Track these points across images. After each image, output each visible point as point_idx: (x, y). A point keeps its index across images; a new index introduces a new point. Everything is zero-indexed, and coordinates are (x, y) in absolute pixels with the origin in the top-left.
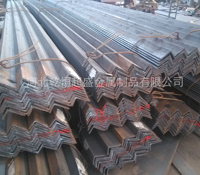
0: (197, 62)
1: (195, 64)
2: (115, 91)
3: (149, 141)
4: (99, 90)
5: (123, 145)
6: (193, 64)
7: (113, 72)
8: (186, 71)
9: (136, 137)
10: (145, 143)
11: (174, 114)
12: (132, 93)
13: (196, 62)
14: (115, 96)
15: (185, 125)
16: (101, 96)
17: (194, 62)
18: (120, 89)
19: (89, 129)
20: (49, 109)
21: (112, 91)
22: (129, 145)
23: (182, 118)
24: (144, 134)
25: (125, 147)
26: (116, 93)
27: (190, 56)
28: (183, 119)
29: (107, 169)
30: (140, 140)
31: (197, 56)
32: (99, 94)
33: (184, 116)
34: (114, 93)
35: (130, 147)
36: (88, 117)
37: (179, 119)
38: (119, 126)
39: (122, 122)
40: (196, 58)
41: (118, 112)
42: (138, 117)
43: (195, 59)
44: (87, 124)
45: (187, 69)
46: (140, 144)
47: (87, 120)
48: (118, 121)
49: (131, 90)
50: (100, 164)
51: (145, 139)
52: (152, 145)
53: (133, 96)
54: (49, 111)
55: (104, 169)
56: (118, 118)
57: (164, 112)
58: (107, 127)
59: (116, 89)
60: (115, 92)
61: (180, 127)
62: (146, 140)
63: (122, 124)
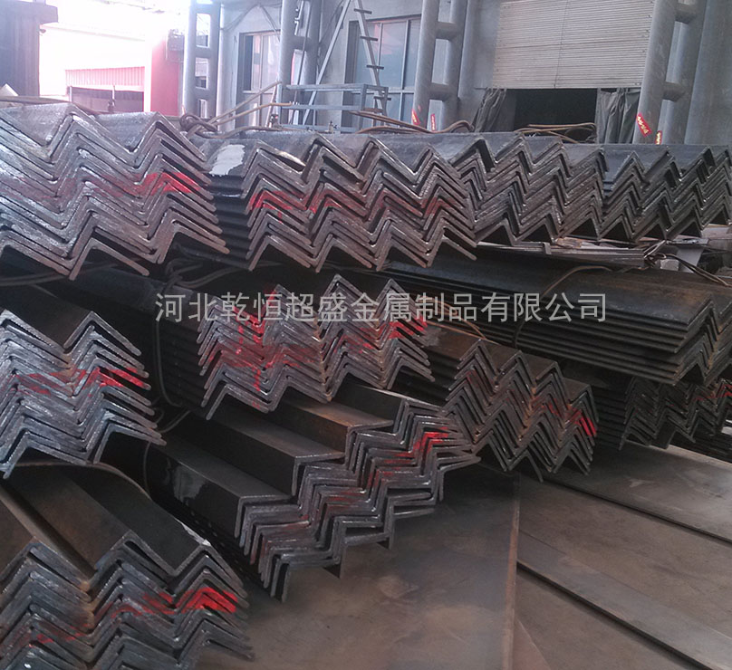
0: (564, 191)
1: (557, 198)
2: (314, 231)
3: (439, 455)
4: (256, 217)
5: (347, 458)
6: (550, 197)
7: (308, 153)
8: (532, 218)
9: (393, 426)
10: (424, 460)
11: (506, 371)
12: (371, 253)
13: (560, 187)
14: (311, 255)
15: (540, 424)
16: (263, 247)
17: (554, 189)
18: (330, 230)
19: (207, 397)
20: (69, 263)
21: (301, 233)
22: (369, 461)
23: (534, 390)
24: (421, 420)
25: (354, 469)
26: (318, 240)
27: (539, 163)
28: (536, 395)
29: (285, 567)
30: (407, 443)
31: (559, 166)
32: (255, 235)
33: (538, 382)
34: (310, 243)
35: (372, 470)
36: (207, 341)
37: (525, 393)
38: (319, 399)
39: (331, 382)
40: (557, 174)
41: (318, 336)
42: (386, 364)
43: (555, 178)
44: (202, 373)
45: (534, 213)
46: (407, 462)
47: (204, 352)
48: (319, 373)
49: (367, 236)
50: (261, 536)
51: (424, 444)
52: (447, 474)
53: (374, 266)
54: (71, 270)
55: (274, 567)
56: (316, 361)
57: (474, 357)
58: (277, 395)
59: (317, 226)
60: (313, 238)
61: (526, 430)
62: (427, 445)
63: (328, 389)
